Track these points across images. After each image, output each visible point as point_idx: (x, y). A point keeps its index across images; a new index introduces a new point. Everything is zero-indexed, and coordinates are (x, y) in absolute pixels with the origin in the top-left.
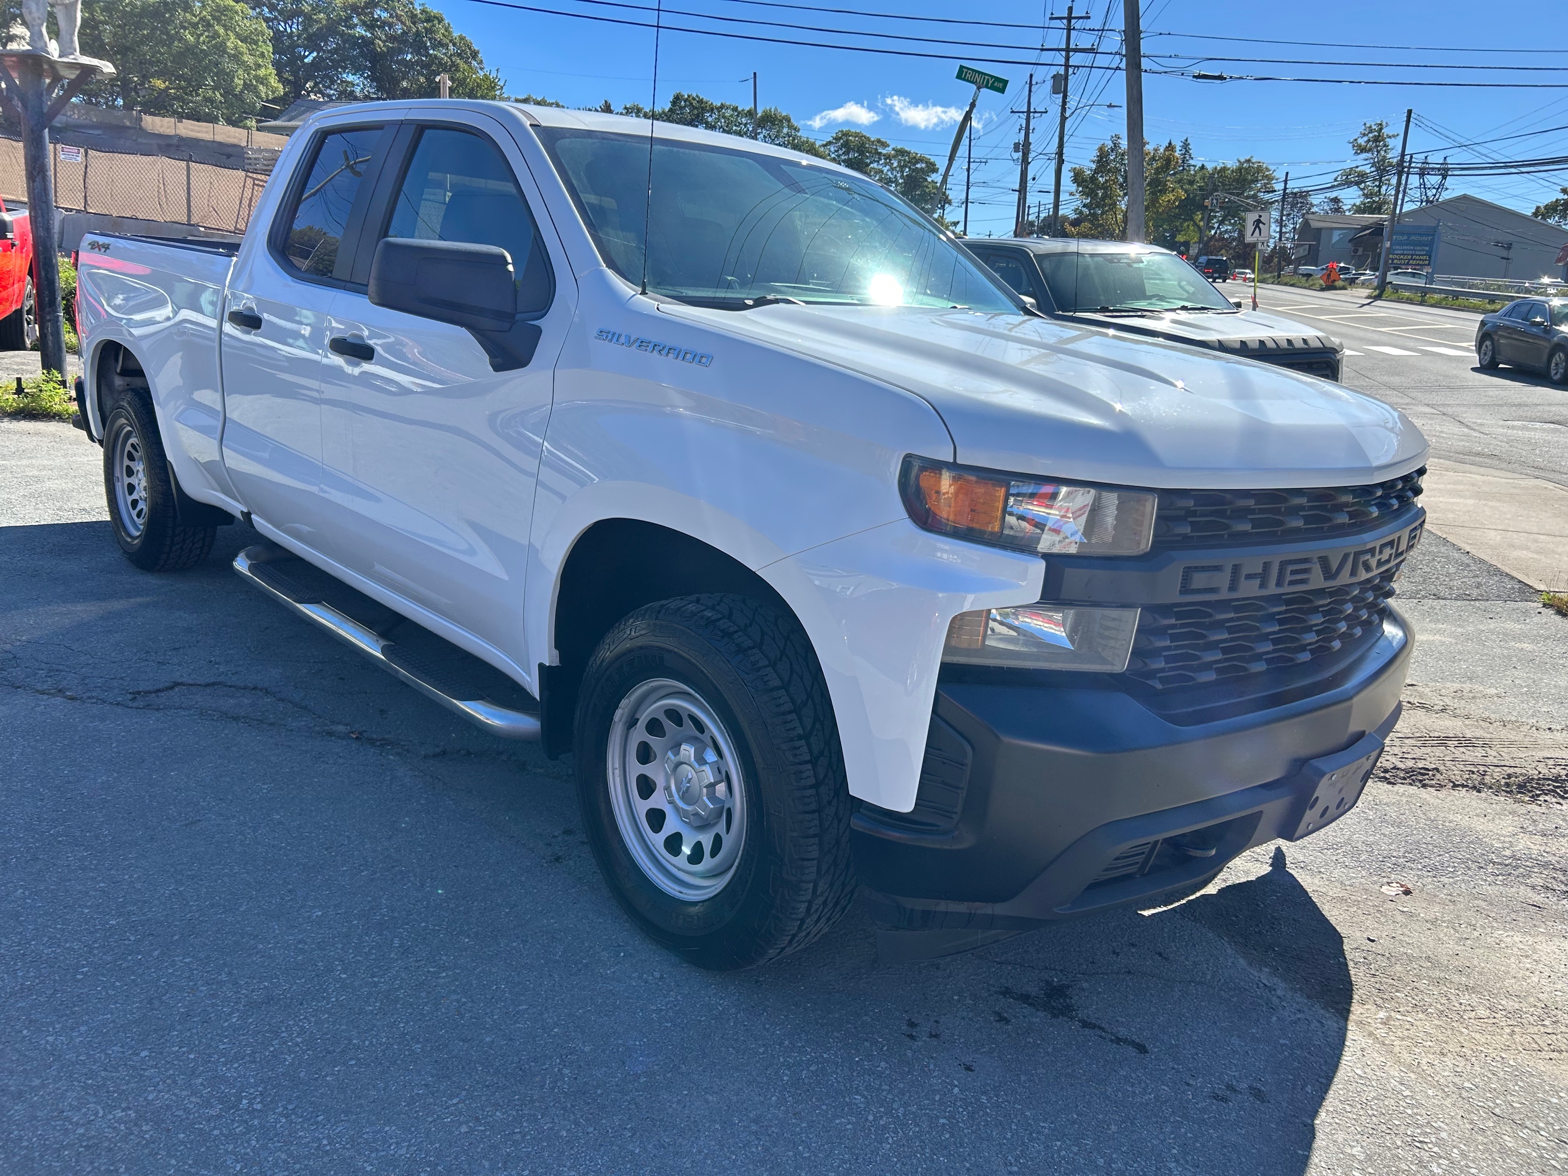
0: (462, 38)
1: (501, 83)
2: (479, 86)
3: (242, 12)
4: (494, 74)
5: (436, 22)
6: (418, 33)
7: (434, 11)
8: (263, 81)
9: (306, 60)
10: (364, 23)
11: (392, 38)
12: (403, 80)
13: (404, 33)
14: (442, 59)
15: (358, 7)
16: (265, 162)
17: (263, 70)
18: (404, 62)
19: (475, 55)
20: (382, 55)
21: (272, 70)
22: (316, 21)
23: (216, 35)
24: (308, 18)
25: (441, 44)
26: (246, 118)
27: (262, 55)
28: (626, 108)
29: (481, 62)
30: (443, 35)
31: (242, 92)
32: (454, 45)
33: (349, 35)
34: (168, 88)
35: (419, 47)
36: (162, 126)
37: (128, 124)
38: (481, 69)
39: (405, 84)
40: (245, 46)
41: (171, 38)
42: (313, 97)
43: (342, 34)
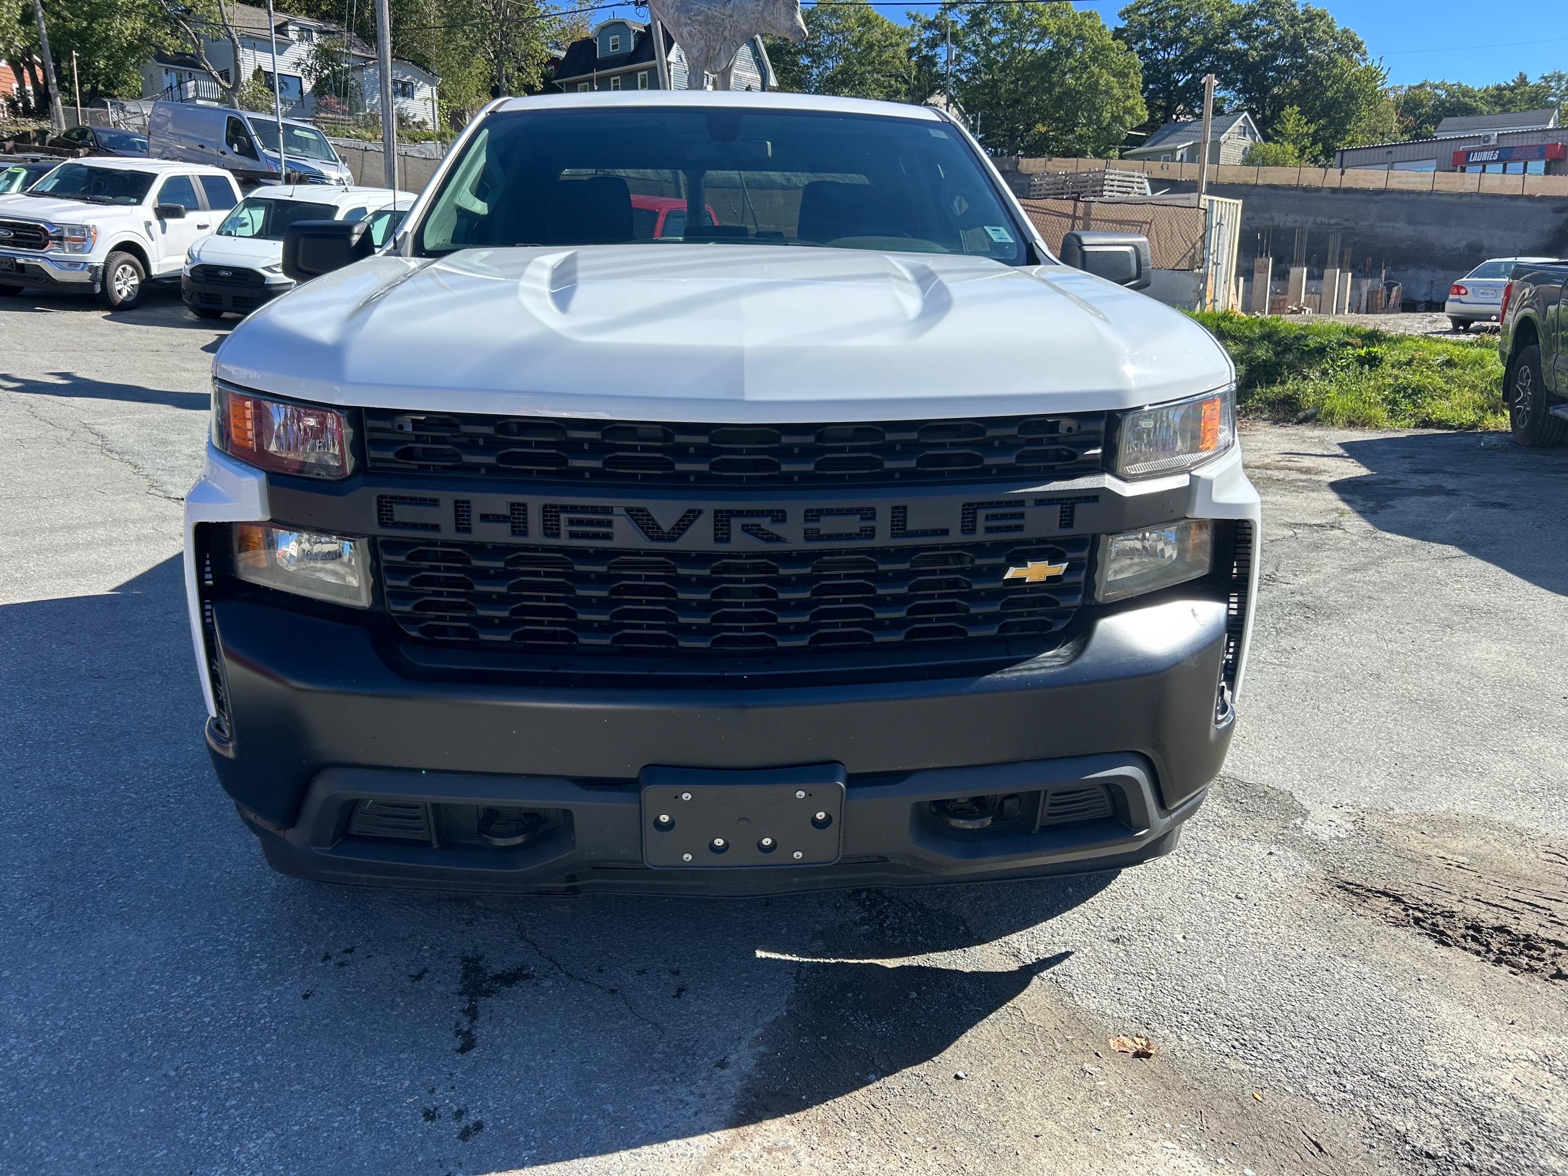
0: (1345, 31)
1: (1383, 72)
2: (1358, 80)
3: (1118, 48)
4: (1376, 64)
5: (1317, 20)
6: (1296, 37)
7: (1316, 8)
8: (1129, 111)
9: (1180, 84)
10: (1240, 36)
11: (1266, 46)
12: (1274, 86)
13: (1281, 38)
14: (1320, 57)
15: (1237, 21)
16: (1047, 187)
17: (1131, 101)
18: (1278, 69)
19: (1357, 47)
20: (1255, 66)
21: (1141, 99)
22: (1193, 44)
23: (1092, 74)
24: (1186, 41)
25: (1320, 42)
26: (1111, 149)
27: (1132, 86)
28: (1543, 77)
29: (1365, 53)
30: (1324, 32)
31: (1109, 124)
32: (1335, 40)
33: (1223, 51)
34: (1047, 132)
35: (1296, 48)
36: (1034, 166)
37: (1008, 168)
38: (1364, 60)
39: (1276, 90)
40: (1115, 80)
41: (1053, 85)
42: (1182, 119)
43: (1217, 51)
